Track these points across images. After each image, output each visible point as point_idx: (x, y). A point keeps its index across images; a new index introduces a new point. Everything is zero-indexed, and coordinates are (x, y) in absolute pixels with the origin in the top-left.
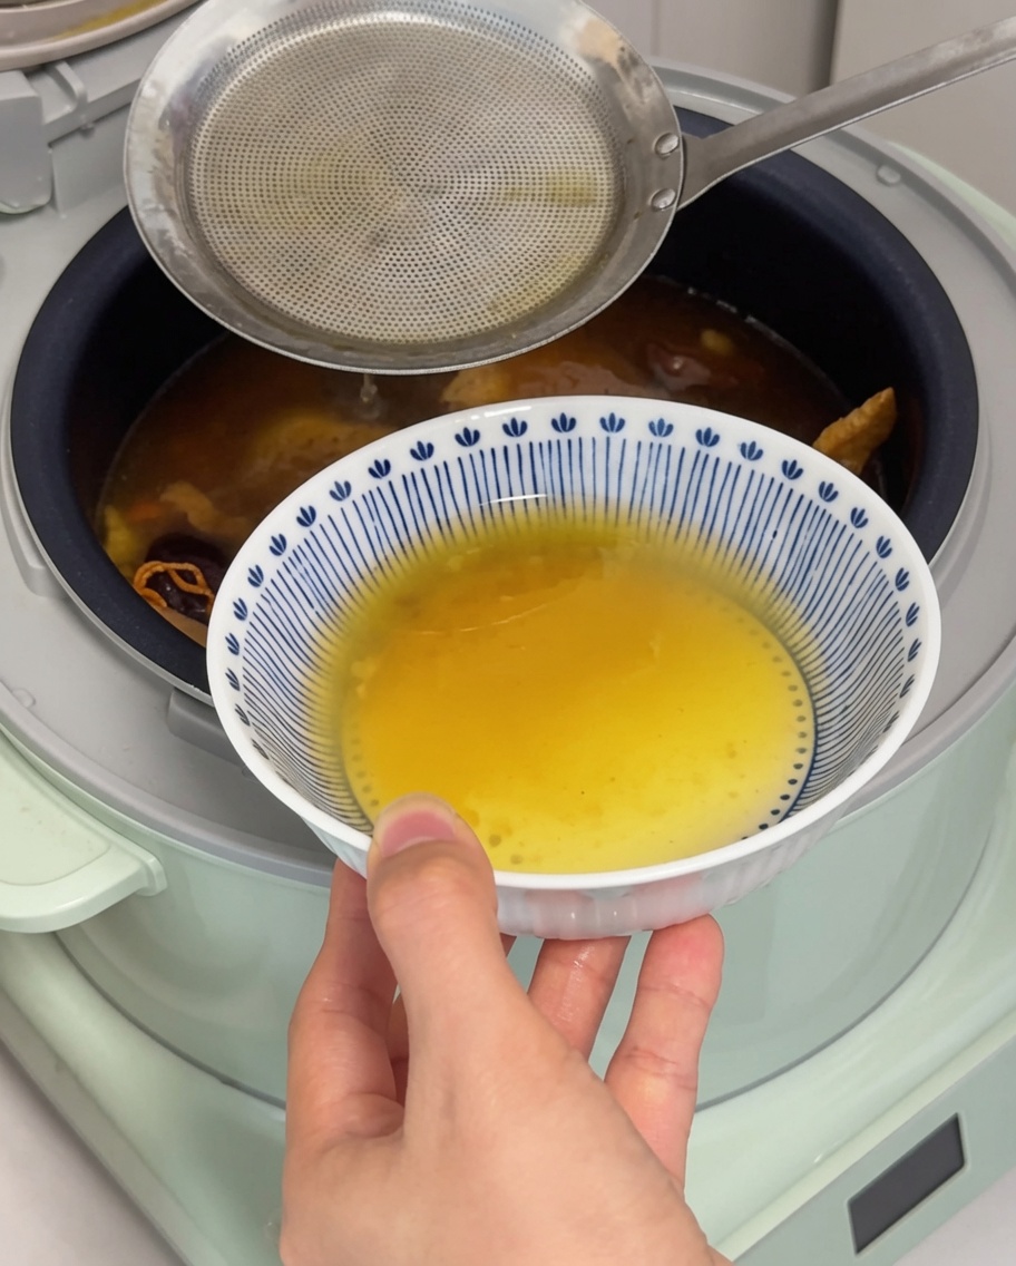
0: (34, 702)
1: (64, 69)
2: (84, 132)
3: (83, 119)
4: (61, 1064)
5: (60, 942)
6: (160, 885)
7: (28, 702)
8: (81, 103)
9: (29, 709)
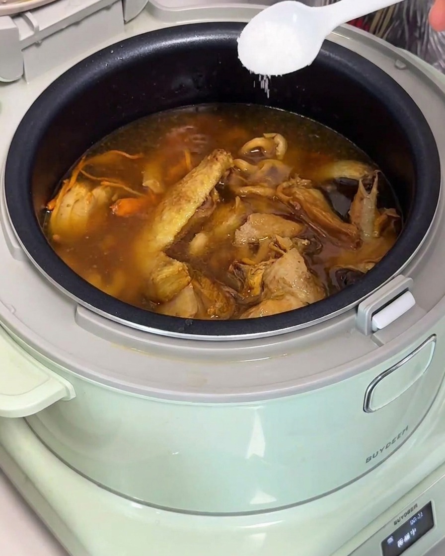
0: (15, 310)
1: (29, 15)
2: (37, 44)
3: (37, 38)
4: (28, 479)
5: (27, 422)
6: (73, 396)
7: (13, 310)
8: (36, 31)
9: (13, 314)
